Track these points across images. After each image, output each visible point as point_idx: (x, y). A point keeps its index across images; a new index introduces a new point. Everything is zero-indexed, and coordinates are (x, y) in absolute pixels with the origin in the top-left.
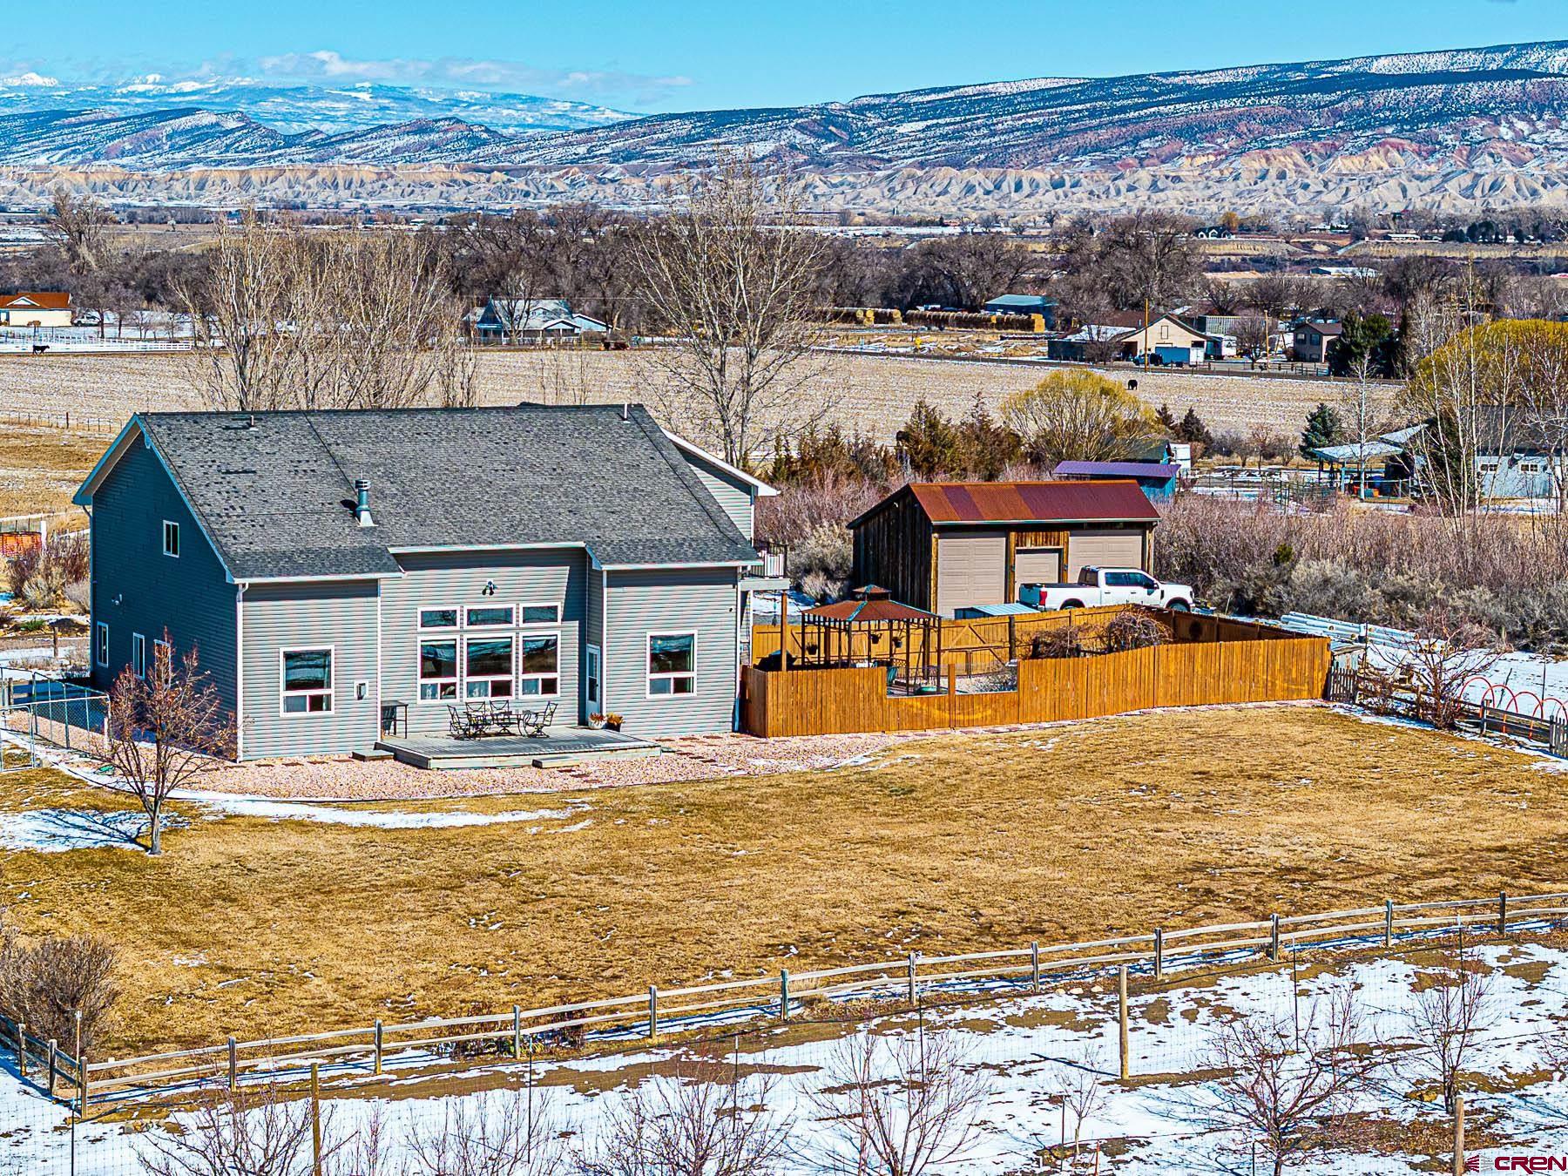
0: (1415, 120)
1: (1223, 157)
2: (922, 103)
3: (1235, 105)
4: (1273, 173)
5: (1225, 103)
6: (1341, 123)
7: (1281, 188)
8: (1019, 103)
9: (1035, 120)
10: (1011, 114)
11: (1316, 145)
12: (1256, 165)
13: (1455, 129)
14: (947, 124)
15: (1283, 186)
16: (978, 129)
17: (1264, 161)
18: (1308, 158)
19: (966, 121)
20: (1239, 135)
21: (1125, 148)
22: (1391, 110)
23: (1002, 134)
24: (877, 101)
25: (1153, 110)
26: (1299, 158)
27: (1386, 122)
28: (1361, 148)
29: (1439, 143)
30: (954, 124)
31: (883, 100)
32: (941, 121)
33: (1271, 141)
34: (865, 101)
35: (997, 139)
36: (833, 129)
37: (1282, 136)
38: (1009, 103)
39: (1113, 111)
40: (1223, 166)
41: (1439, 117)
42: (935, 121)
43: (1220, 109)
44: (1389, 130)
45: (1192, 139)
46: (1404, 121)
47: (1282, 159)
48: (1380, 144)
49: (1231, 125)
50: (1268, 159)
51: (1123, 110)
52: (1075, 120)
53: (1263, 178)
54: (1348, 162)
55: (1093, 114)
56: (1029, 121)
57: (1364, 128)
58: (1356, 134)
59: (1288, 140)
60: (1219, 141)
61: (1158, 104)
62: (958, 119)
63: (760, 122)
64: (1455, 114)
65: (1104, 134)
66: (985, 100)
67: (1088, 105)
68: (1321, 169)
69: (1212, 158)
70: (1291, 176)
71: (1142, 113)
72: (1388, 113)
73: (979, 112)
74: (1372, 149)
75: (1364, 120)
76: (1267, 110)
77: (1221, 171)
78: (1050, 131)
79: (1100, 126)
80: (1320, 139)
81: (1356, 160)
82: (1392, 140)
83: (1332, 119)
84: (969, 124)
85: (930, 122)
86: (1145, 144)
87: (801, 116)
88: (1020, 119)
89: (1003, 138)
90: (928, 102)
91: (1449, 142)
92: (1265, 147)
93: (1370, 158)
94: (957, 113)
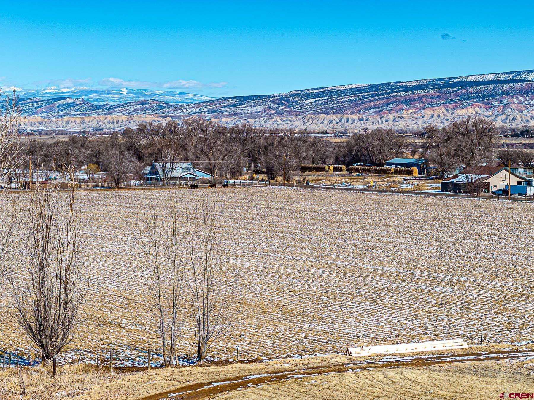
0: (484, 97)
1: (418, 110)
2: (313, 93)
3: (422, 92)
4: (436, 115)
5: (418, 92)
6: (458, 98)
7: (439, 120)
8: (347, 93)
9: (353, 98)
10: (344, 96)
11: (450, 105)
12: (429, 113)
13: (498, 100)
14: (322, 100)
15: (440, 119)
16: (333, 101)
17: (432, 111)
18: (447, 110)
19: (329, 99)
20: (423, 103)
21: (384, 107)
22: (475, 93)
23: (342, 103)
24: (298, 92)
25: (393, 94)
26: (444, 110)
27: (474, 98)
28: (465, 106)
29: (492, 104)
30: (325, 100)
31: (300, 92)
32: (320, 99)
33: (434, 104)
34: (293, 92)
35: (340, 104)
36: (283, 102)
37: (438, 103)
38: (344, 92)
39: (380, 95)
40: (418, 113)
41: (492, 96)
42: (318, 99)
43: (416, 94)
44: (475, 101)
45: (407, 104)
46: (480, 97)
47: (438, 110)
48: (472, 105)
49: (420, 99)
50: (433, 111)
51: (383, 94)
52: (367, 98)
53: (432, 117)
54: (461, 111)
55: (372, 96)
56: (351, 98)
57: (467, 100)
58: (463, 101)
59: (441, 104)
60: (416, 105)
61: (395, 92)
62: (326, 98)
63: (258, 100)
64: (498, 95)
65: (377, 103)
66: (335, 92)
67: (371, 93)
68: (452, 114)
69: (414, 110)
70: (442, 116)
71: (389, 95)
72: (474, 95)
73: (333, 95)
74: (469, 107)
75: (466, 97)
76: (433, 94)
77: (417, 115)
78: (358, 102)
79: (375, 100)
80: (451, 104)
81: (464, 110)
82: (476, 104)
83: (455, 97)
84: (330, 100)
85: (316, 99)
86: (391, 106)
87: (272, 97)
88: (347, 98)
89: (342, 104)
90: (316, 92)
91: (496, 104)
92: (432, 106)
93: (469, 110)
94: (325, 96)
